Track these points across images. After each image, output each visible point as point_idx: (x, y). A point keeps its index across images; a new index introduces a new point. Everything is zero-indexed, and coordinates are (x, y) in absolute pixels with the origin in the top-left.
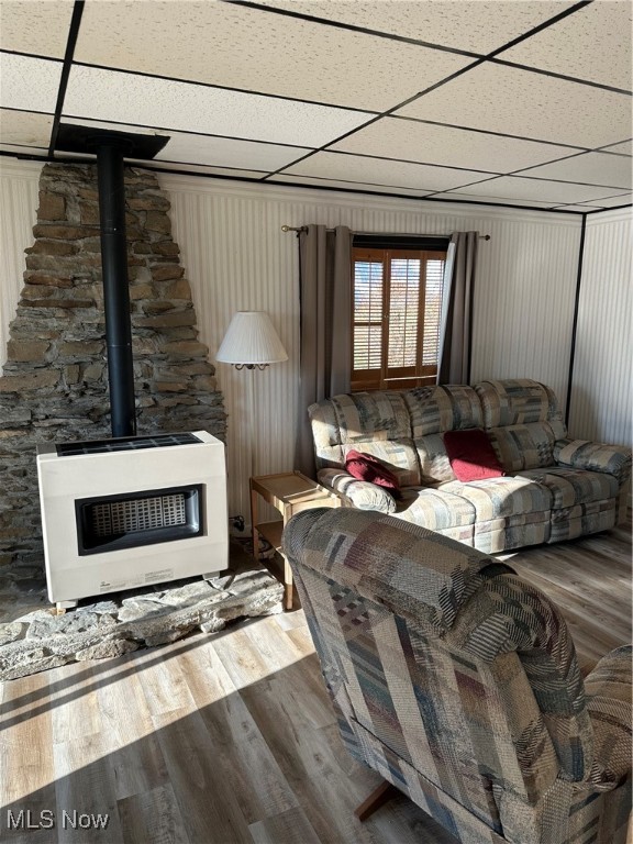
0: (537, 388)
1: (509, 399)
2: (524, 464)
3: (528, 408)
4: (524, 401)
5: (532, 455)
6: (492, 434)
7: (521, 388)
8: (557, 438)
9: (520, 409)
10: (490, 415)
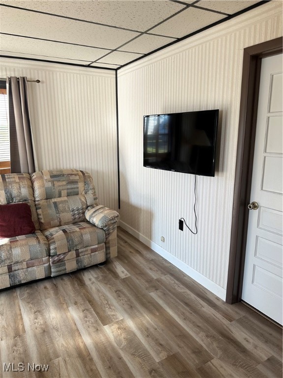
0: (76, 175)
1: (53, 182)
2: (60, 222)
3: (69, 187)
4: (64, 183)
5: (67, 216)
6: (39, 204)
7: (63, 175)
8: (88, 204)
9: (61, 188)
10: (38, 193)
